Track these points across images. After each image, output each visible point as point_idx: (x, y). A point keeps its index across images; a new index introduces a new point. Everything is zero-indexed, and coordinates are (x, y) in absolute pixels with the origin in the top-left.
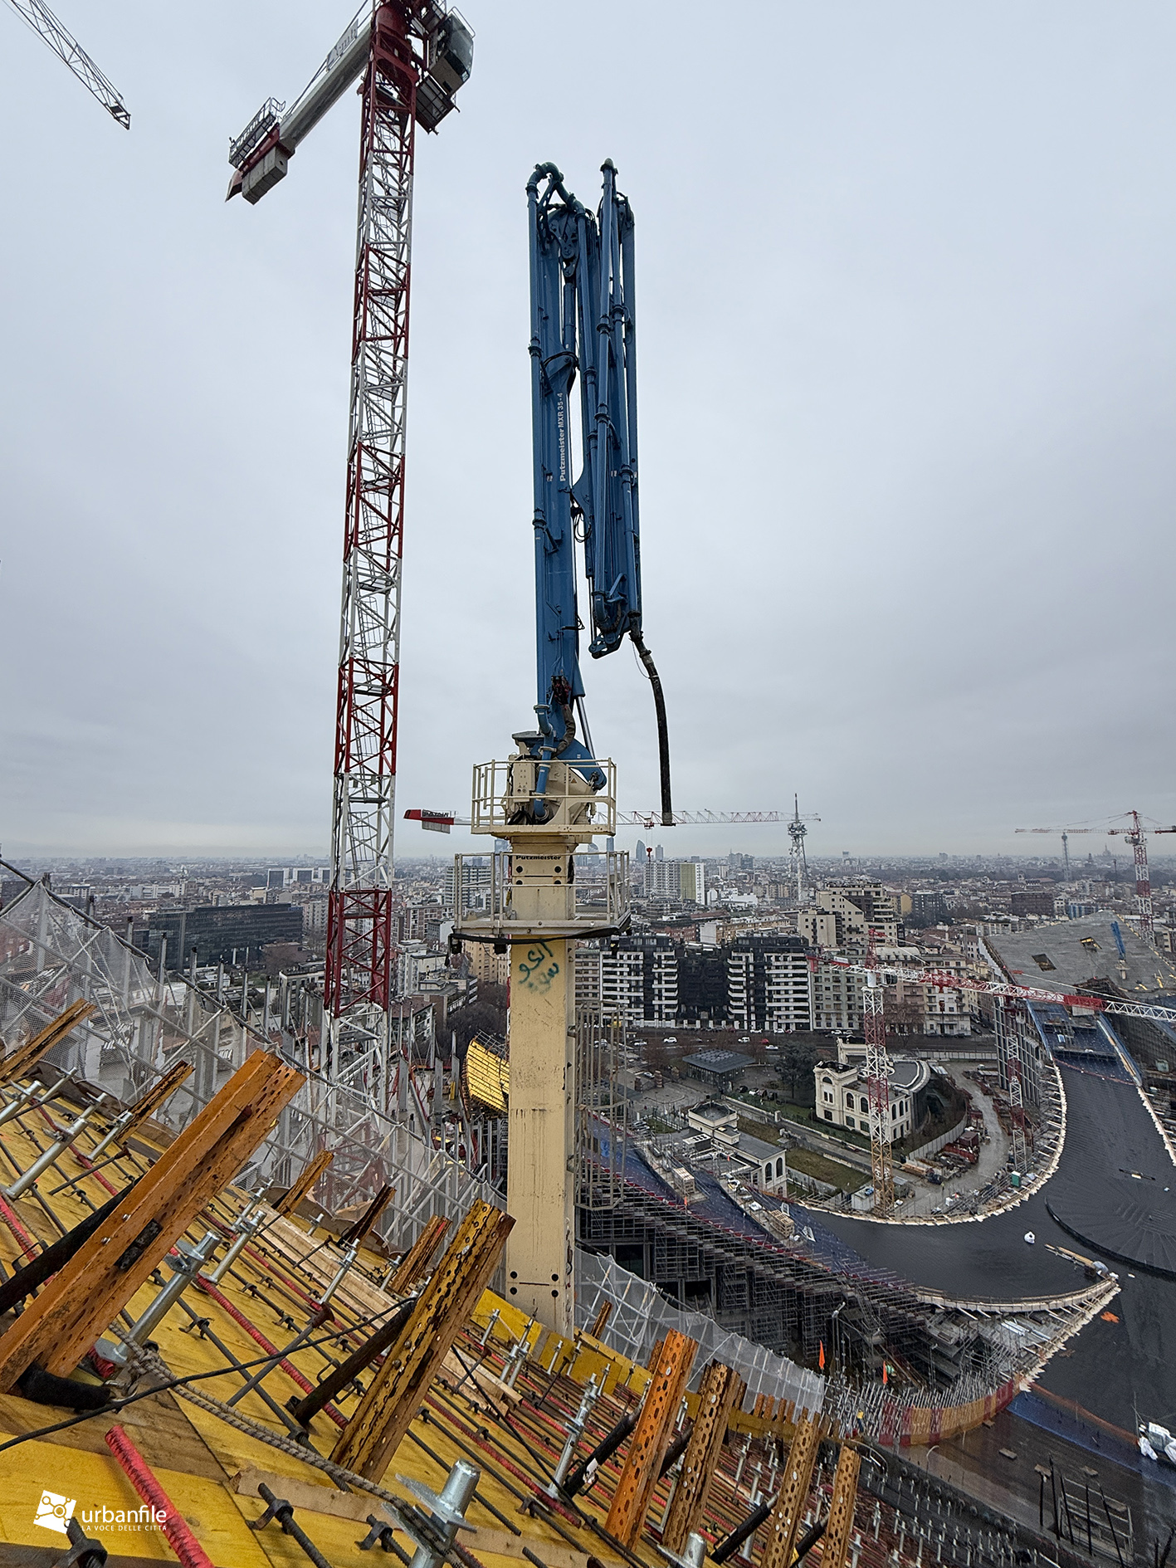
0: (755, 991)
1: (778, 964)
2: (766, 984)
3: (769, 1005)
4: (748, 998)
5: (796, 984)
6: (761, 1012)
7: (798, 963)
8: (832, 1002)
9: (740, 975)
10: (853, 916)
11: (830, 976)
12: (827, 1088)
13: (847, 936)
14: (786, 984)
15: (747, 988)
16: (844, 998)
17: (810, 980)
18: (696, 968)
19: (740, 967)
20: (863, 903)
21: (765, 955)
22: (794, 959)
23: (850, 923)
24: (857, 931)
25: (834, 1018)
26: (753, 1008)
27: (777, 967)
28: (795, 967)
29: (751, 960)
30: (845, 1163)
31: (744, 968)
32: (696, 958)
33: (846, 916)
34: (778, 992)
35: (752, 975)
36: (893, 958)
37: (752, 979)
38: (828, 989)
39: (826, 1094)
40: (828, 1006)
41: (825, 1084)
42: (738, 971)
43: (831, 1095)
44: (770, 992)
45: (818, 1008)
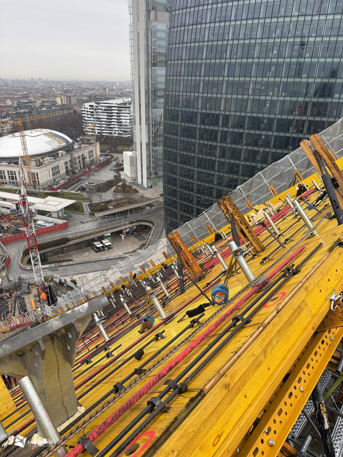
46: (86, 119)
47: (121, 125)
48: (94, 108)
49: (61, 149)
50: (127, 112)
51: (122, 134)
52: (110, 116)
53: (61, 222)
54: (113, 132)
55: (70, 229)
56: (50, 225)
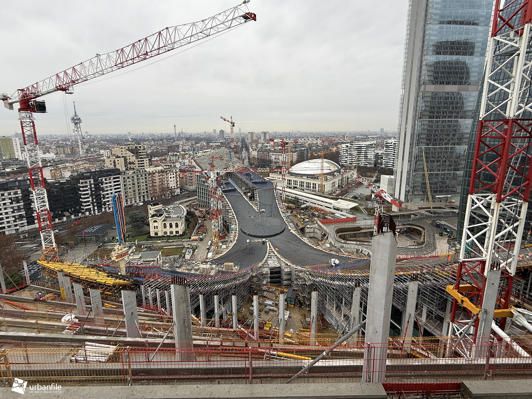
0: (96, 196)
1: (107, 182)
2: (101, 192)
3: (104, 201)
4: (92, 200)
5: (115, 189)
6: (100, 204)
7: (116, 180)
8: (133, 193)
9: (87, 190)
10: (131, 157)
11: (131, 183)
12: (156, 224)
13: (129, 166)
14: (111, 190)
15: (92, 195)
16: (137, 191)
17: (122, 186)
18: (57, 192)
19: (86, 186)
20: (135, 152)
21: (99, 179)
22: (114, 178)
23: (130, 160)
24: (133, 163)
25: (133, 199)
26: (95, 204)
27: (106, 183)
28: (114, 182)
29: (92, 182)
30: (173, 247)
31: (89, 186)
32: (56, 187)
33: (128, 158)
34: (108, 194)
35: (93, 189)
36: (154, 171)
37: (93, 191)
38: (130, 188)
39: (155, 227)
40: (131, 195)
41: (154, 223)
42: (85, 189)
43: (157, 226)
44: (103, 195)
45: (126, 197)
46: (342, 154)
47: (367, 159)
48: (349, 147)
49: (335, 172)
50: (373, 150)
51: (367, 165)
52: (359, 153)
53: (351, 216)
54: (360, 163)
55: (357, 222)
56: (345, 217)
